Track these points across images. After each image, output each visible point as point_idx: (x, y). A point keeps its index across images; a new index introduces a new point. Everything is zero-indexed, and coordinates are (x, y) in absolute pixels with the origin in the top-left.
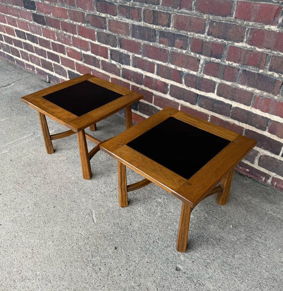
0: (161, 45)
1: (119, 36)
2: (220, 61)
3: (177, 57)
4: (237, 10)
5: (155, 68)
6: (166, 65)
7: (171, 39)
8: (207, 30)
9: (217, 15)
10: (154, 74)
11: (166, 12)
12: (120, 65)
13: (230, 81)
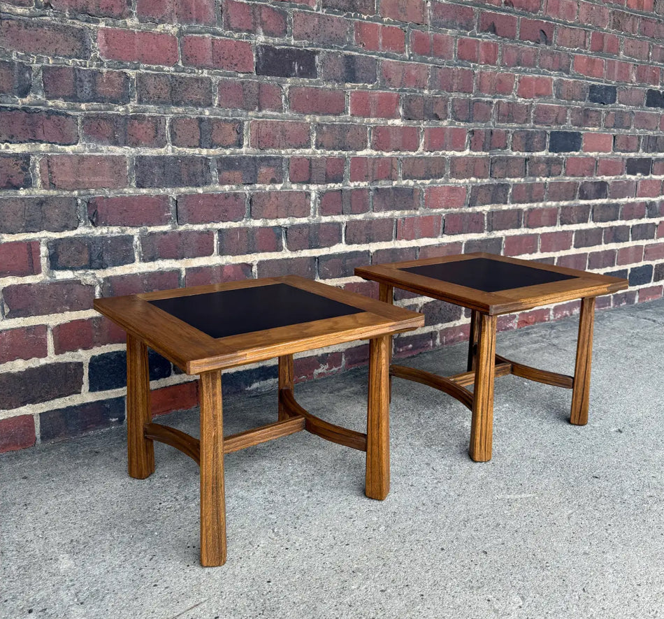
0: (227, 188)
1: (89, 194)
2: (341, 185)
3: (266, 201)
4: (352, 103)
5: (215, 241)
6: (242, 225)
7: (248, 169)
8: (314, 141)
9: (326, 114)
10: (211, 257)
11: (231, 118)
12: (93, 274)
13: (361, 213)
